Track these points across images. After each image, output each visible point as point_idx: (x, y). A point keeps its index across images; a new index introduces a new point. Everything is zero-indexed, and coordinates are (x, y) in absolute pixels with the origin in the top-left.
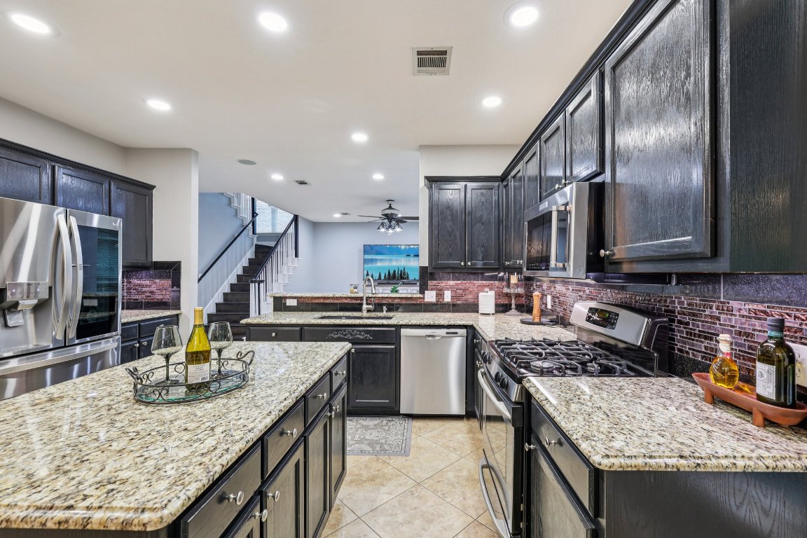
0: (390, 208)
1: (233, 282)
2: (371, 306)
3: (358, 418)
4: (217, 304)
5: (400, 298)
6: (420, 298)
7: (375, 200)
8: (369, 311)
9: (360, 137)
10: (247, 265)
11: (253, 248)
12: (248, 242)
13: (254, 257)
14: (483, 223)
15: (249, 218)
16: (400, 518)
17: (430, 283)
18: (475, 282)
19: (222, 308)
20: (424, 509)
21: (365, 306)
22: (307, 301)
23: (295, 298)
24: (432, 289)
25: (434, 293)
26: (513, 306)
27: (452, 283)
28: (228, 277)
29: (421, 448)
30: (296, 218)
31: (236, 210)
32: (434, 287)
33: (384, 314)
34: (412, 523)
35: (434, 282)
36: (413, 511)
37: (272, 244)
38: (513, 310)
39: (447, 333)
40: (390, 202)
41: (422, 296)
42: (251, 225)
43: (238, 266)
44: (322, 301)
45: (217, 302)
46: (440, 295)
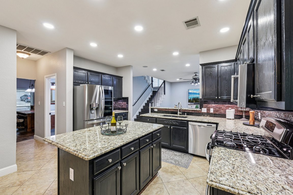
0: (196, 75)
1: (146, 103)
2: (181, 113)
3: (174, 151)
4: (141, 109)
5: (192, 110)
6: (200, 111)
7: (190, 73)
8: (180, 114)
9: (176, 54)
10: (150, 97)
11: (152, 92)
12: (150, 90)
13: (152, 95)
14: (226, 80)
15: (151, 82)
16: (176, 188)
17: (204, 105)
18: (225, 105)
19: (143, 110)
20: (186, 188)
21: (179, 113)
22: (160, 110)
23: (157, 109)
24: (205, 108)
25: (206, 109)
26: (244, 116)
27: (213, 105)
28: (144, 101)
29: (193, 167)
30: (164, 82)
31: (147, 80)
32: (206, 107)
33: (186, 116)
34: (180, 191)
35: (206, 105)
36: (181, 187)
37: (157, 90)
38: (244, 118)
39: (207, 125)
40: (196, 73)
41: (200, 110)
42: (151, 85)
43: (148, 98)
44: (165, 110)
45: (141, 108)
46: (208, 110)
